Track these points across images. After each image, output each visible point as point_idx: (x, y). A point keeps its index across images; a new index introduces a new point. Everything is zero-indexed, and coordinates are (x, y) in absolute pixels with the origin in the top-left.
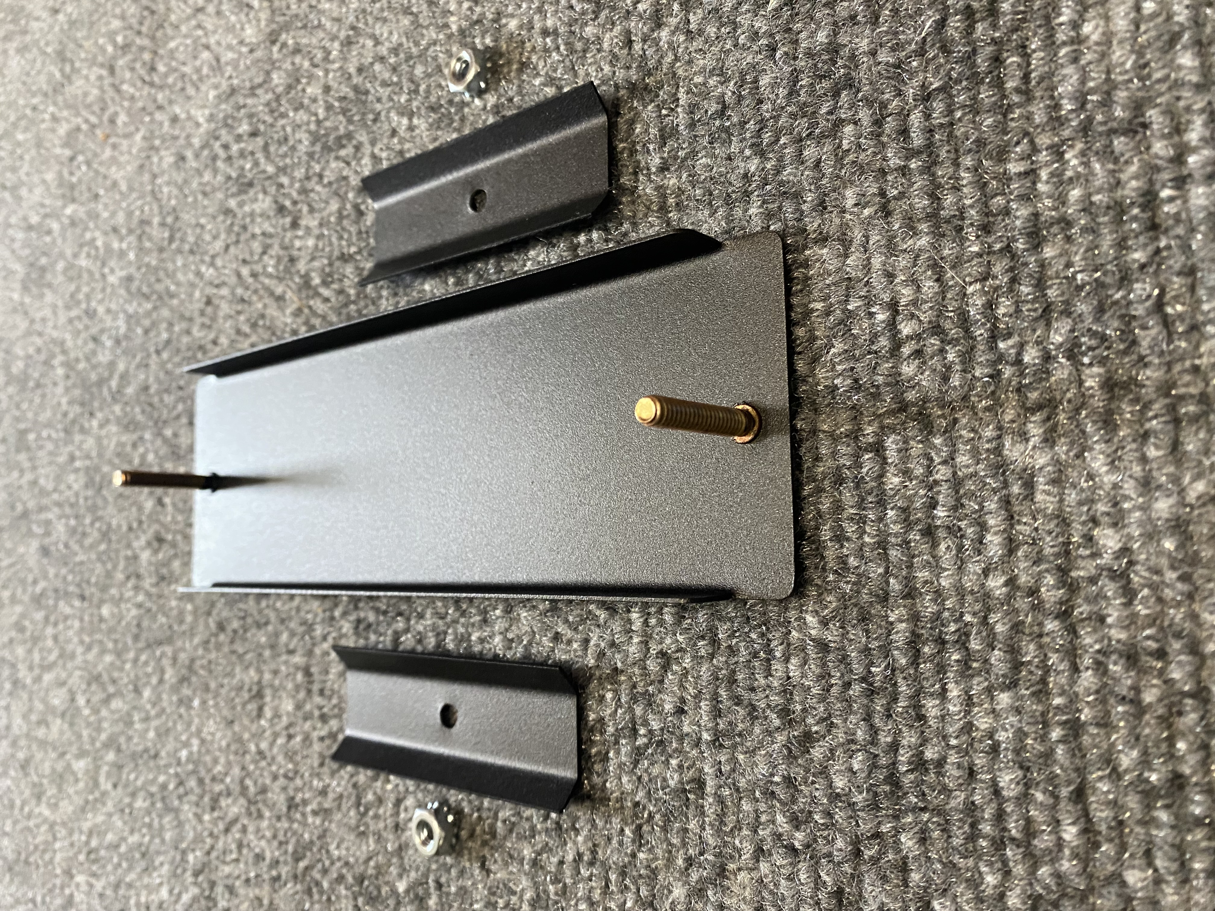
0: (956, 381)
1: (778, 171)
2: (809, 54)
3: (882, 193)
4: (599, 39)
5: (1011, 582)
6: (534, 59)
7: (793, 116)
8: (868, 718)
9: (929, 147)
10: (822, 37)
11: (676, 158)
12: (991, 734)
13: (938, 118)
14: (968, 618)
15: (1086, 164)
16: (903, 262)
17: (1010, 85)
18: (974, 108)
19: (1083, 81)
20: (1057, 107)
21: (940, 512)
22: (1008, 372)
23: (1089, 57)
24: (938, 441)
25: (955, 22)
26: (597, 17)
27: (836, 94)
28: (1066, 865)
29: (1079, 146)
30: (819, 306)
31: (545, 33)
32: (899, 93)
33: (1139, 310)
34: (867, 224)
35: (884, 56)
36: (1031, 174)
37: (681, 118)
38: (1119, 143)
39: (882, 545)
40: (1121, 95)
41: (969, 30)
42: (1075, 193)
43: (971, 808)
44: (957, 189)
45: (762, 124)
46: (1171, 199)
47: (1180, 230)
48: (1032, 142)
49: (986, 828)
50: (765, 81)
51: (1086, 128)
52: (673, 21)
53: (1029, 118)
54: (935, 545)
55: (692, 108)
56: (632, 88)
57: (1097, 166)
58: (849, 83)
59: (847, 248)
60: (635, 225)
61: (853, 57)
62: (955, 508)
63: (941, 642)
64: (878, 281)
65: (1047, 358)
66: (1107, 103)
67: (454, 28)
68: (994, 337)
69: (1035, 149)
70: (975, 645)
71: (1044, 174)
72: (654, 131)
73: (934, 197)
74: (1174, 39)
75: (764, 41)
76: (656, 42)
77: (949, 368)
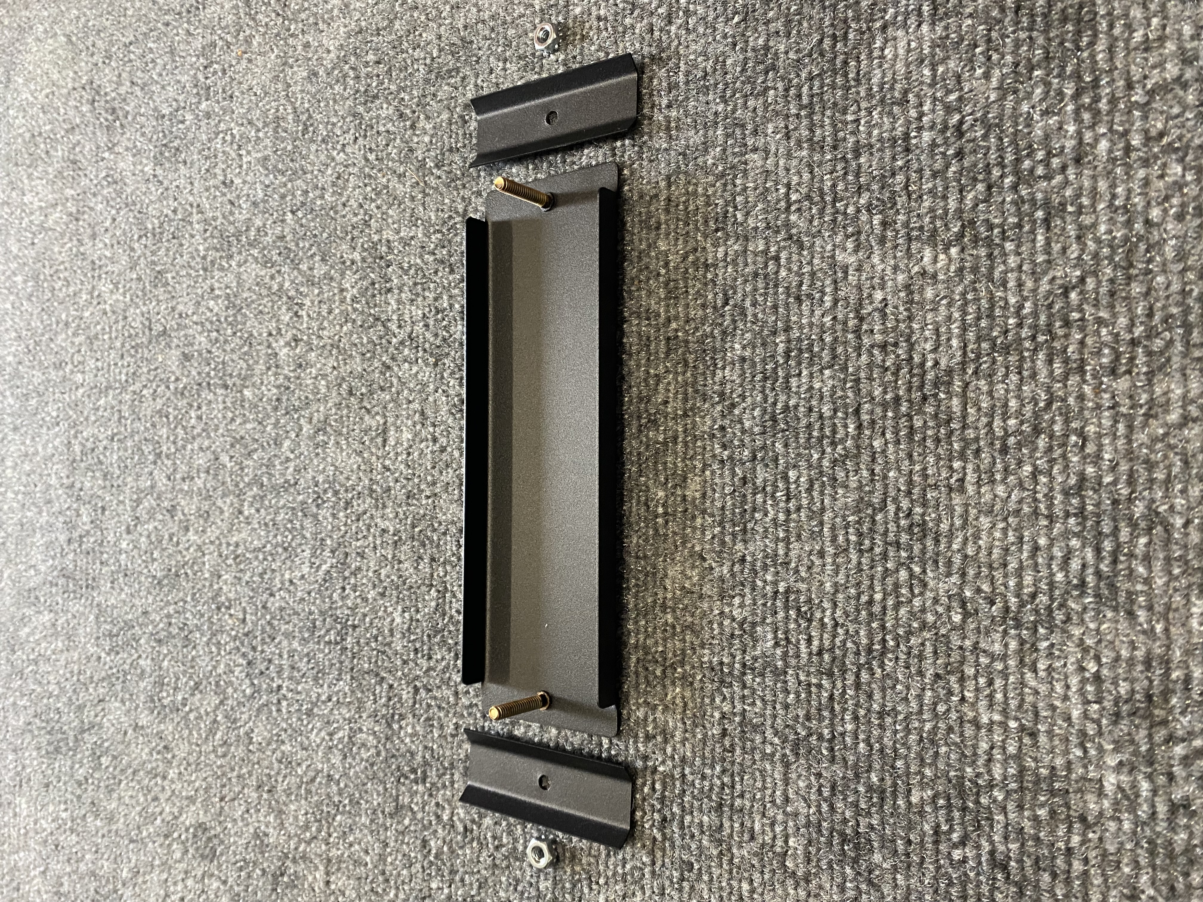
0: (816, 223)
1: (734, 111)
2: (754, 50)
3: (786, 127)
4: (633, 27)
5: (834, 318)
6: (591, 33)
7: (743, 83)
8: (763, 392)
9: (811, 103)
10: (761, 41)
11: (676, 101)
12: (820, 390)
13: (816, 90)
14: (813, 337)
15: (881, 118)
16: (794, 162)
17: (851, 76)
18: (833, 86)
19: (883, 78)
20: (871, 89)
21: (804, 288)
22: (840, 218)
23: (886, 66)
24: (805, 253)
25: (827, 42)
26: (632, 13)
27: (767, 73)
28: (849, 443)
29: (879, 109)
30: (751, 185)
31: (599, 19)
32: (798, 76)
33: (898, 188)
34: (778, 143)
35: (792, 55)
36: (857, 121)
37: (681, 78)
38: (896, 109)
39: (775, 307)
40: (898, 86)
41: (834, 46)
42: (876, 132)
43: (809, 426)
44: (822, 126)
45: (726, 84)
46: (915, 137)
47: (918, 152)
48: (859, 106)
49: (815, 434)
50: (729, 62)
51: (882, 101)
52: (679, 21)
53: (858, 93)
54: (800, 305)
55: (687, 73)
56: (652, 58)
57: (885, 119)
58: (774, 67)
59: (767, 155)
60: (651, 137)
61: (776, 54)
62: (810, 286)
63: (800, 351)
64: (781, 172)
65: (858, 211)
66: (892, 88)
67: (537, 8)
68: (834, 201)
69: (860, 110)
70: (816, 349)
71: (863, 122)
72: (664, 84)
73: (812, 131)
74: (922, 61)
75: (730, 40)
76: (669, 32)
77: (813, 217)
